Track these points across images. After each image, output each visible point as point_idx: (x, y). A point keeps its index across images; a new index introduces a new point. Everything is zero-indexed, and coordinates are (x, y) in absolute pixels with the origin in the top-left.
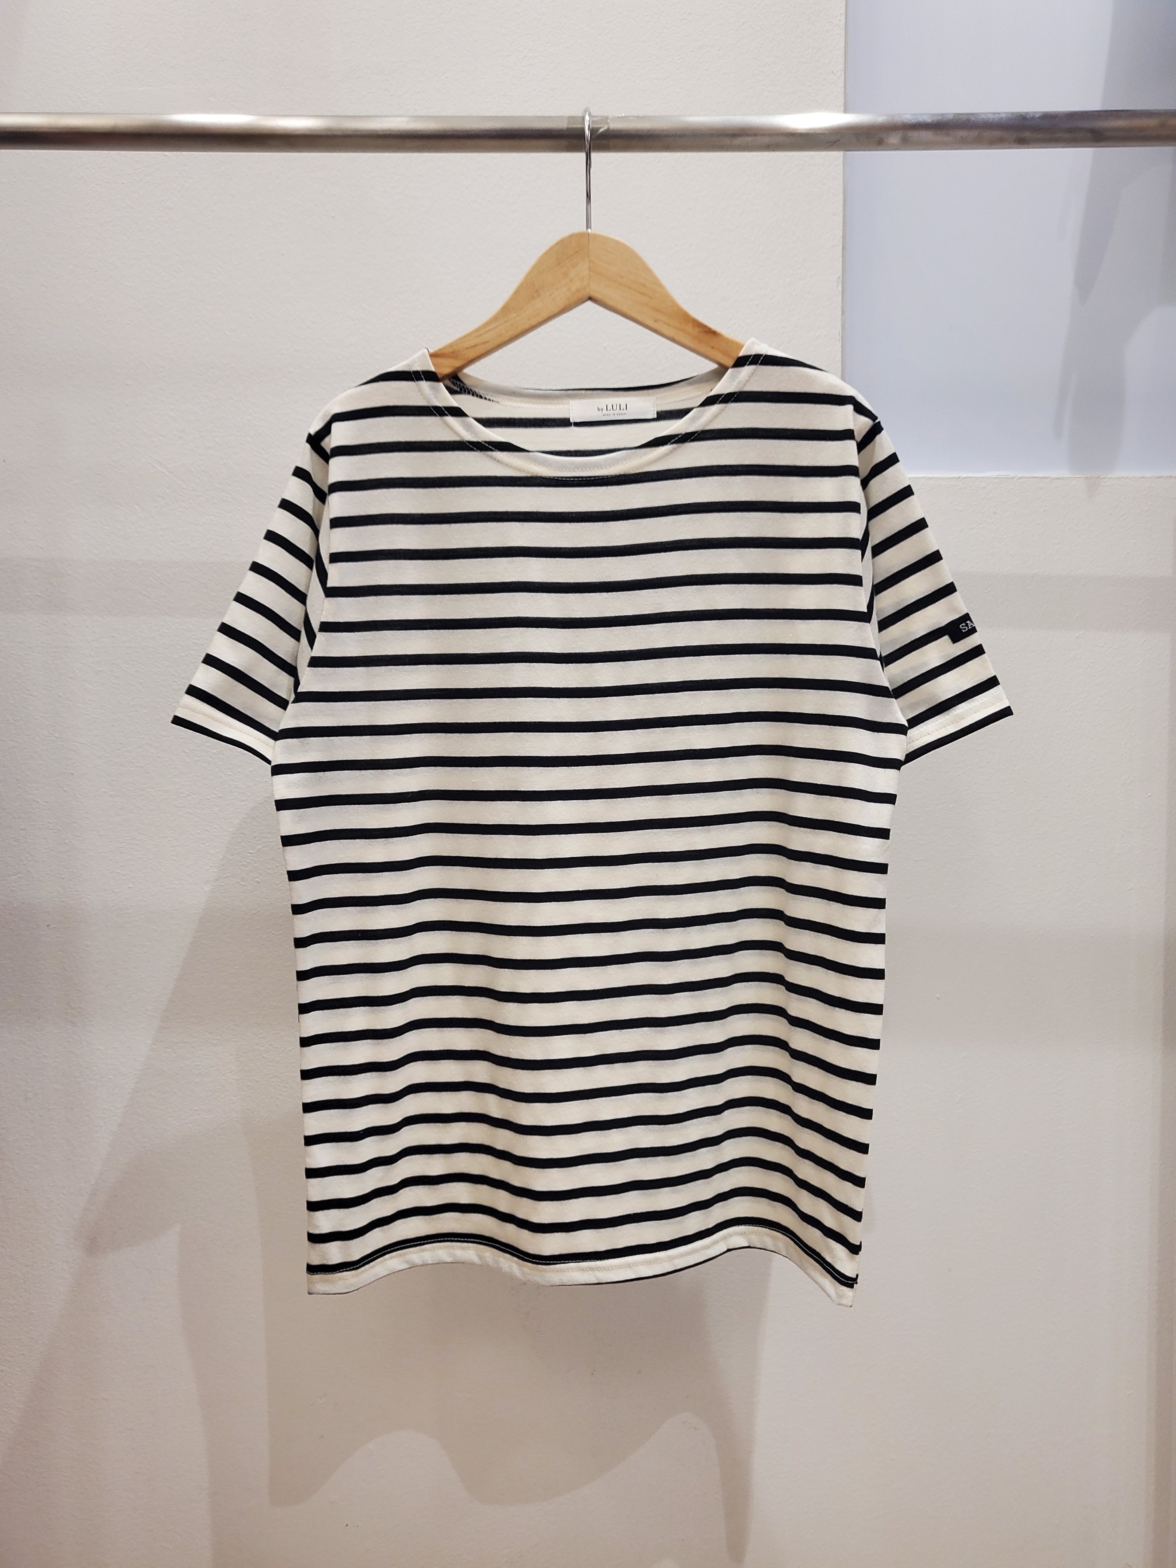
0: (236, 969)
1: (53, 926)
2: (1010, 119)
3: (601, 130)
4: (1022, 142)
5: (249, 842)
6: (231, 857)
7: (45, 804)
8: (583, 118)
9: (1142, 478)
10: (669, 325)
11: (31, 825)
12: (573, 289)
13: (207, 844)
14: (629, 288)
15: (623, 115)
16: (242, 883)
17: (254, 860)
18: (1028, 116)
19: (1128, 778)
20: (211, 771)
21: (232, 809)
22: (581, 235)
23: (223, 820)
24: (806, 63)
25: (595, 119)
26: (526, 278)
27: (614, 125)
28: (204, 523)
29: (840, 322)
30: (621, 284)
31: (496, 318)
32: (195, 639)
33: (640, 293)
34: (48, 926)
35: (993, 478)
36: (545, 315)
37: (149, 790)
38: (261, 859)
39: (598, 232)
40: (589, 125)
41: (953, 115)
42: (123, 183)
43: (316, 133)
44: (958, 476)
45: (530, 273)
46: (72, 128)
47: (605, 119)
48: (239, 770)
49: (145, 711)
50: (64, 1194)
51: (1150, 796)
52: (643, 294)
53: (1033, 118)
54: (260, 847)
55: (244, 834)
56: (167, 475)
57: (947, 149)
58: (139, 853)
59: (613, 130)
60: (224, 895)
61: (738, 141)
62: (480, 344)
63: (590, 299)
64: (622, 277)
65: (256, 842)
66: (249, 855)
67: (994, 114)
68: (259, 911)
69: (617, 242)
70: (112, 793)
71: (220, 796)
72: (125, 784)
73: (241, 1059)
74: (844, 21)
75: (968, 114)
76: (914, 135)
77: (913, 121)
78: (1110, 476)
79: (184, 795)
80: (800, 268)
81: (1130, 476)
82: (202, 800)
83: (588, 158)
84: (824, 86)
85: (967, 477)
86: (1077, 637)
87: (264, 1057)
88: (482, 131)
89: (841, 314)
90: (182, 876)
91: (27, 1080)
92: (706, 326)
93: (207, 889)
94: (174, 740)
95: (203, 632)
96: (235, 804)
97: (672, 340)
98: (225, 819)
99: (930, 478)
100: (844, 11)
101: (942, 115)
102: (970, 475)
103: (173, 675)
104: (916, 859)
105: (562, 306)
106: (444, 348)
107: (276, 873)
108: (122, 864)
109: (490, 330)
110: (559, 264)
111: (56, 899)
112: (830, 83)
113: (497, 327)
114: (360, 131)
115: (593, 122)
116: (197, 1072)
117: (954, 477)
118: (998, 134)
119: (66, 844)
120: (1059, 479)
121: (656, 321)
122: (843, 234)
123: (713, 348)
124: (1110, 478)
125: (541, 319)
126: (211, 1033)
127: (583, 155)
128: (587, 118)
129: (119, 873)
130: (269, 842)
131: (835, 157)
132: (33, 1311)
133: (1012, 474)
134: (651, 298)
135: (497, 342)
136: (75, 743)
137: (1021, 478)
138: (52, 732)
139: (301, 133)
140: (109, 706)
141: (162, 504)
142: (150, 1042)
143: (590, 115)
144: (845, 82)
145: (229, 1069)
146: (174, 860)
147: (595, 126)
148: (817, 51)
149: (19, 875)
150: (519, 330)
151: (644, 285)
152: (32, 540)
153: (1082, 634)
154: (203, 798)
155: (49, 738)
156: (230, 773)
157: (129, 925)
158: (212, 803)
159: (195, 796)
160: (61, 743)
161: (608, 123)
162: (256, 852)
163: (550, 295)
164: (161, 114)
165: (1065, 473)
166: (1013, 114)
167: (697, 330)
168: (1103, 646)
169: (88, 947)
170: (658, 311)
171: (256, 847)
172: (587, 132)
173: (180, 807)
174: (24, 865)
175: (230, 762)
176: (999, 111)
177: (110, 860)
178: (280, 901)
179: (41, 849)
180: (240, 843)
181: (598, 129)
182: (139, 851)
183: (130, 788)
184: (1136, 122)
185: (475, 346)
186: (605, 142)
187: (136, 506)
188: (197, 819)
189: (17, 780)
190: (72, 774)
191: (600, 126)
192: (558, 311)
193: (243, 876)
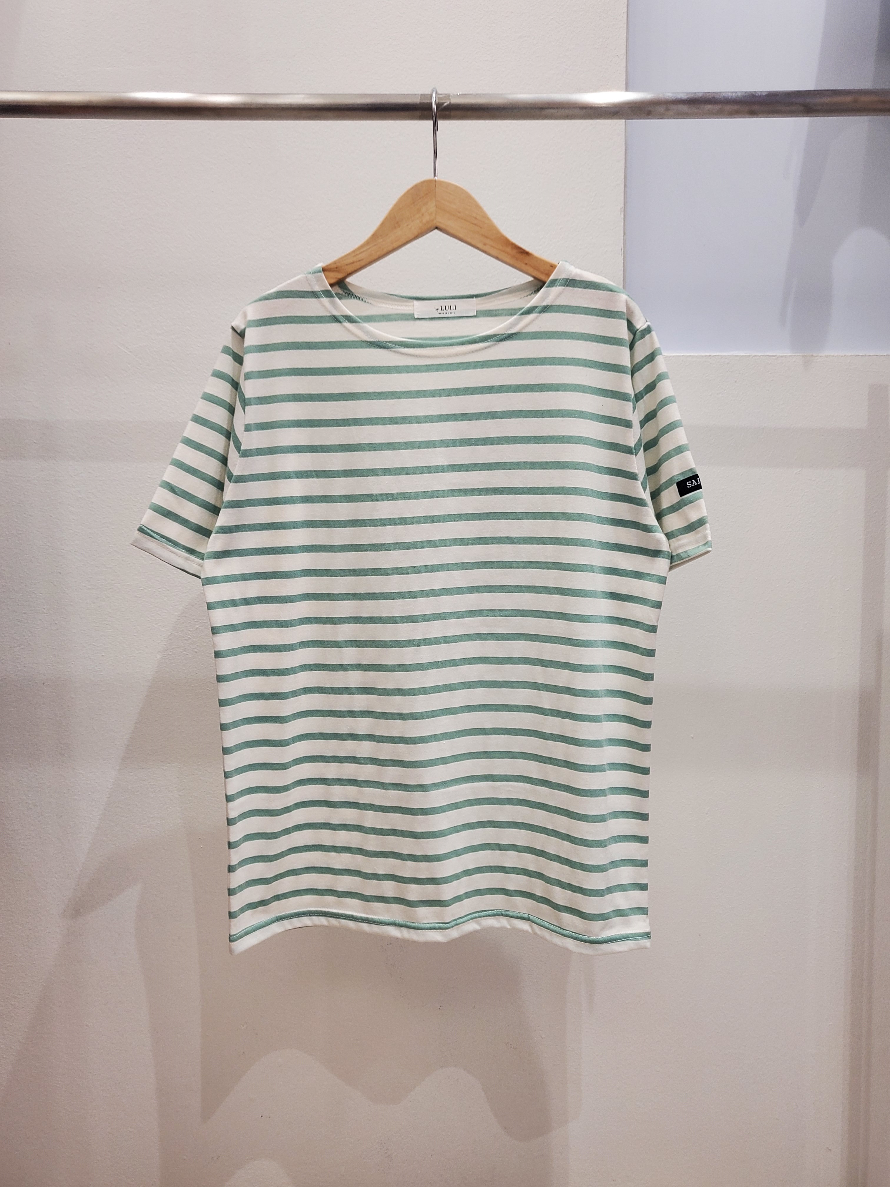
1: (47, 684)
2: (744, 97)
3: (445, 104)
4: (753, 113)
5: (189, 623)
6: (176, 634)
7: (41, 595)
8: (431, 96)
9: (844, 356)
10: (494, 247)
11: (31, 610)
12: (424, 221)
13: (159, 624)
14: (465, 220)
15: (461, 93)
16: (185, 653)
17: (193, 636)
18: (757, 95)
19: (833, 577)
22: (430, 181)
24: (598, 48)
25: (441, 96)
27: (454, 101)
29: (622, 241)
30: (459, 218)
31: (367, 243)
33: (473, 224)
34: (43, 683)
35: (734, 356)
36: (403, 240)
37: (115, 584)
38: (199, 635)
39: (442, 180)
40: (435, 101)
41: (702, 94)
43: (238, 106)
44: (708, 355)
46: (57, 103)
47: (448, 96)
50: (56, 878)
52: (475, 224)
53: (760, 96)
56: (129, 354)
57: (697, 118)
58: (109, 631)
59: (454, 104)
60: (172, 661)
61: (545, 112)
62: (357, 262)
63: (437, 228)
64: (459, 212)
66: (190, 632)
67: (733, 92)
69: (457, 187)
70: (89, 587)
71: (169, 589)
72: (98, 580)
73: (184, 780)
75: (713, 93)
76: (676, 108)
77: (674, 98)
78: (821, 355)
79: (142, 588)
80: (591, 202)
81: (836, 355)
82: (155, 592)
83: (435, 125)
84: (611, 66)
85: (715, 356)
86: (796, 473)
87: (201, 779)
88: (358, 105)
89: (623, 235)
91: (29, 796)
92: (521, 248)
93: (159, 657)
97: (497, 258)
98: (172, 606)
99: (688, 356)
101: (695, 93)
102: (717, 354)
103: (134, 501)
104: (677, 636)
105: (416, 233)
106: (330, 265)
108: (97, 639)
109: (364, 251)
110: (414, 203)
112: (615, 64)
113: (369, 249)
114: (269, 105)
115: (439, 98)
116: (153, 790)
117: (705, 356)
118: (735, 107)
119: (56, 624)
120: (782, 357)
121: (485, 244)
122: (625, 176)
123: (526, 264)
126: (162, 762)
127: (430, 123)
128: (434, 95)
129: (94, 645)
130: (204, 623)
131: (618, 125)
132: (34, 962)
133: (749, 353)
134: (481, 227)
135: (369, 260)
136: (63, 551)
137: (755, 356)
139: (227, 106)
141: (125, 375)
142: (118, 768)
143: (436, 93)
144: (626, 63)
145: (176, 787)
146: (135, 636)
147: (441, 101)
148: (606, 40)
149: (23, 647)
150: (385, 251)
151: (476, 218)
152: (30, 402)
153: (799, 472)
155: (42, 547)
156: (175, 573)
157: (102, 683)
158: (163, 594)
159: (149, 589)
160: (52, 550)
161: (450, 99)
162: (195, 630)
163: (407, 225)
164: (123, 92)
165: (787, 353)
166: (746, 93)
167: (515, 251)
168: (815, 480)
169: (73, 699)
170: (487, 237)
171: (195, 626)
172: (434, 106)
173: (139, 597)
174: (26, 639)
176: (736, 91)
177: (88, 635)
179: (38, 628)
180: (183, 623)
181: (443, 104)
182: (109, 629)
183: (103, 583)
184: (836, 99)
185: (352, 263)
186: (447, 113)
187: (106, 377)
188: (151, 606)
189: (20, 577)
190: (60, 573)
191: (444, 101)
192: (413, 237)
193: (186, 647)
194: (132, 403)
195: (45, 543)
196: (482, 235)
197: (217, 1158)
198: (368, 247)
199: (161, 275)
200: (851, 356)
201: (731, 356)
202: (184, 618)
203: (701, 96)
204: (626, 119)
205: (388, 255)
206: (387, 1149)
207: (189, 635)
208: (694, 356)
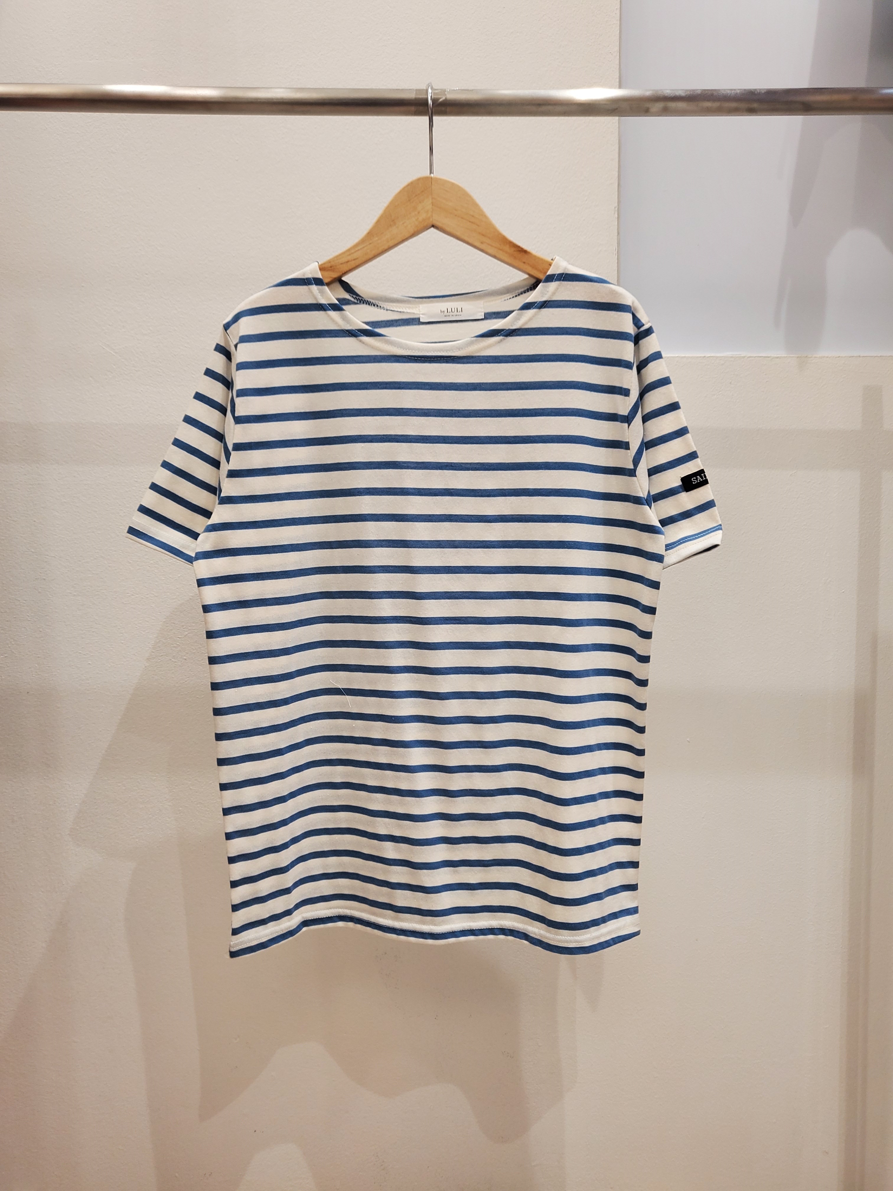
0: (170, 724)
1: (32, 693)
2: (743, 94)
3: (441, 100)
4: (751, 111)
5: (178, 630)
6: (164, 641)
7: (24, 602)
8: (427, 91)
9: (839, 357)
10: (492, 246)
11: (14, 618)
12: (420, 219)
13: (147, 632)
14: (462, 218)
15: (457, 89)
16: (173, 660)
17: (182, 643)
18: (756, 92)
19: (828, 579)
20: (149, 577)
21: (166, 605)
22: (426, 178)
23: (159, 614)
24: (591, 45)
25: (437, 91)
26: (385, 211)
27: (450, 96)
28: (142, 391)
29: (616, 241)
30: (456, 216)
31: (363, 241)
32: (136, 478)
33: (470, 222)
34: (28, 693)
35: (729, 357)
36: (399, 239)
37: (102, 591)
38: (188, 642)
39: (438, 177)
40: (431, 96)
41: (701, 91)
42: (77, 133)
43: (213, 100)
44: (703, 356)
45: (388, 207)
47: (443, 91)
48: (171, 576)
49: (99, 532)
50: (43, 892)
51: (844, 592)
52: (472, 222)
53: (759, 94)
54: (187, 633)
55: (174, 623)
56: (114, 355)
57: (695, 116)
58: (96, 638)
59: (450, 100)
60: (160, 669)
61: (544, 108)
62: (352, 260)
63: (433, 226)
64: (456, 210)
65: (184, 629)
66: (178, 639)
67: (731, 90)
68: (186, 681)
69: (453, 184)
70: (75, 593)
71: (157, 595)
72: (84, 587)
73: (174, 790)
74: (619, 15)
75: (712, 90)
76: (672, 105)
77: (672, 95)
78: (815, 356)
79: (129, 595)
80: (586, 200)
81: (830, 356)
82: (142, 598)
83: (431, 121)
84: (604, 63)
85: (710, 357)
86: (791, 475)
87: (191, 789)
89: (617, 234)
90: (129, 655)
91: (14, 808)
92: (519, 247)
94: (121, 554)
95: (142, 473)
96: (167, 601)
97: (495, 257)
98: (160, 613)
100: (619, 7)
101: (694, 90)
102: (712, 355)
103: (120, 505)
104: (672, 639)
105: (412, 232)
107: (198, 652)
108: (83, 647)
109: (358, 250)
110: (409, 200)
111: (34, 673)
112: (609, 61)
113: (364, 247)
115: (435, 94)
116: (141, 800)
117: (700, 357)
118: (734, 105)
119: (40, 631)
120: (777, 358)
121: (482, 243)
122: (618, 175)
123: (524, 263)
124: (815, 357)
125: (396, 242)
126: (151, 772)
127: (426, 119)
128: (430, 91)
129: (80, 653)
130: (193, 629)
131: (612, 121)
132: (20, 978)
133: (743, 354)
134: (478, 225)
135: (364, 259)
136: (47, 557)
137: (750, 357)
138: (29, 548)
140: (72, 529)
141: (111, 377)
143: (431, 89)
144: (620, 60)
145: (165, 798)
146: (122, 643)
147: (436, 97)
148: (599, 37)
149: (6, 655)
150: (381, 249)
151: (473, 216)
152: (12, 404)
153: (795, 473)
154: (144, 597)
155: (26, 553)
156: (164, 578)
157: (89, 692)
158: (151, 601)
159: (137, 596)
160: (36, 556)
161: (446, 95)
162: (183, 637)
163: (403, 224)
165: (782, 353)
166: (745, 90)
167: (513, 249)
168: (810, 482)
169: (59, 708)
170: (484, 236)
171: (184, 633)
172: (430, 101)
173: (126, 604)
174: (10, 647)
175: (164, 570)
176: (735, 88)
177: (74, 643)
178: (202, 673)
179: (22, 635)
180: (171, 630)
181: (438, 99)
182: (97, 637)
183: (89, 590)
184: (835, 97)
185: (348, 262)
186: (443, 109)
187: (91, 379)
188: (139, 613)
189: (3, 584)
190: (44, 579)
191: (439, 97)
192: (409, 235)
193: (174, 655)
194: (118, 405)
195: (28, 549)
196: (480, 233)
197: (210, 1175)
198: (363, 246)
199: (147, 274)
200: (845, 357)
201: (725, 357)
202: (173, 625)
203: (699, 93)
204: (619, 116)
205: (383, 254)
206: (383, 1162)
207: (178, 642)
208: (689, 357)
